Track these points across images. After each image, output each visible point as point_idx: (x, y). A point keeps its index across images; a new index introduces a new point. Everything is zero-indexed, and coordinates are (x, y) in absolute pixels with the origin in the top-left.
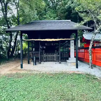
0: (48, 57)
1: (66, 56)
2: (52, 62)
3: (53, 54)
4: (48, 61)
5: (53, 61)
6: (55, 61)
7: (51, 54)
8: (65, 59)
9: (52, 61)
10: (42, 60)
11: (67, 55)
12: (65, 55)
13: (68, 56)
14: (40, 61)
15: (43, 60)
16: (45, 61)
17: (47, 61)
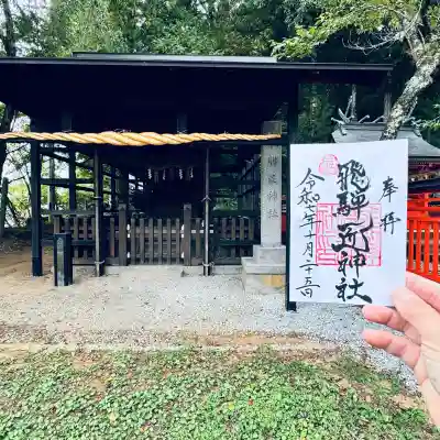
0: (146, 240)
1: (242, 236)
2: (166, 267)
3: (173, 223)
4: (147, 261)
5: (173, 261)
6: (182, 261)
7: (164, 224)
8: (233, 251)
9: (164, 261)
10: (113, 253)
11: (246, 232)
12: (238, 232)
13: (251, 237)
14: (98, 264)
15: (116, 255)
16: (128, 262)
17: (137, 261)
